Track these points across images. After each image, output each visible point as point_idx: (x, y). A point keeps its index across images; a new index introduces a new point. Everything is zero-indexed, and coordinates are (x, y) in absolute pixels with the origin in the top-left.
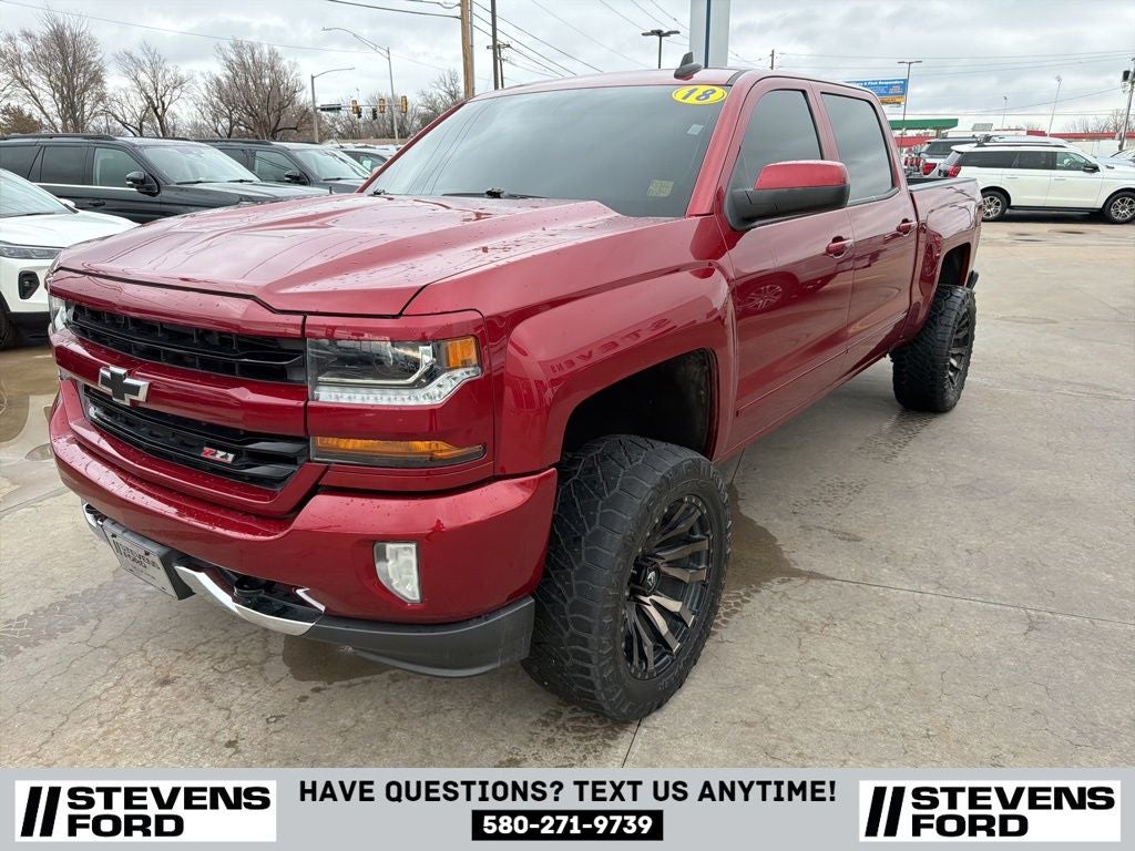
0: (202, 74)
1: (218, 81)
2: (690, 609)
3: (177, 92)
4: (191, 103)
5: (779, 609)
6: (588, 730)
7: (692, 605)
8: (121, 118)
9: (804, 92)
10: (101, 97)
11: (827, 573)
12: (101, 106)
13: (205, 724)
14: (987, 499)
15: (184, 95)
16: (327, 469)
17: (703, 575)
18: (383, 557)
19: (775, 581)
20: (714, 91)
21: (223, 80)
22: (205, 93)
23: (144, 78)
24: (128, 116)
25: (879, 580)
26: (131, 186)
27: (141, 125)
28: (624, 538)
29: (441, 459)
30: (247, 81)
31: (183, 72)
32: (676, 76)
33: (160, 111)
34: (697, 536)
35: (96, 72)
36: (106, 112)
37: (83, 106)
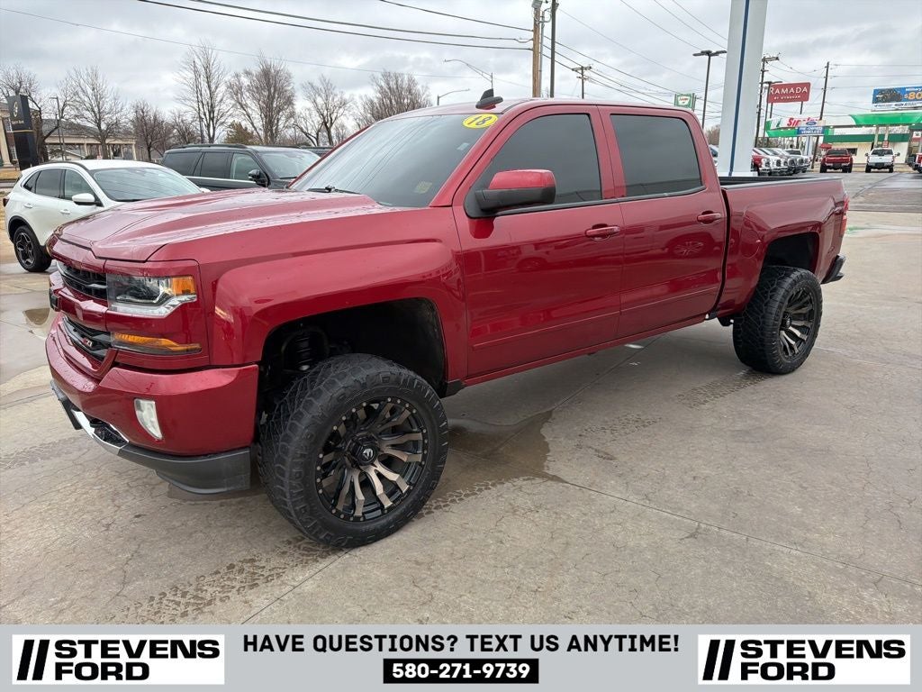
0: (361, 98)
1: (372, 102)
2: (409, 481)
3: (341, 110)
4: (351, 118)
5: (506, 496)
6: (312, 550)
7: (410, 479)
8: (305, 130)
9: (588, 115)
10: (292, 115)
11: (565, 478)
12: (292, 121)
13: (102, 512)
14: (753, 442)
15: (346, 112)
16: (117, 352)
17: (419, 458)
18: (140, 408)
19: (521, 479)
20: (490, 118)
21: (376, 101)
22: (362, 111)
23: (320, 101)
24: (309, 128)
25: (602, 488)
26: (251, 180)
27: (317, 134)
28: (313, 417)
29: (173, 352)
30: (391, 101)
31: (347, 96)
32: (477, 107)
33: (328, 125)
34: (415, 430)
35: (289, 97)
36: (296, 126)
37: (278, 121)
